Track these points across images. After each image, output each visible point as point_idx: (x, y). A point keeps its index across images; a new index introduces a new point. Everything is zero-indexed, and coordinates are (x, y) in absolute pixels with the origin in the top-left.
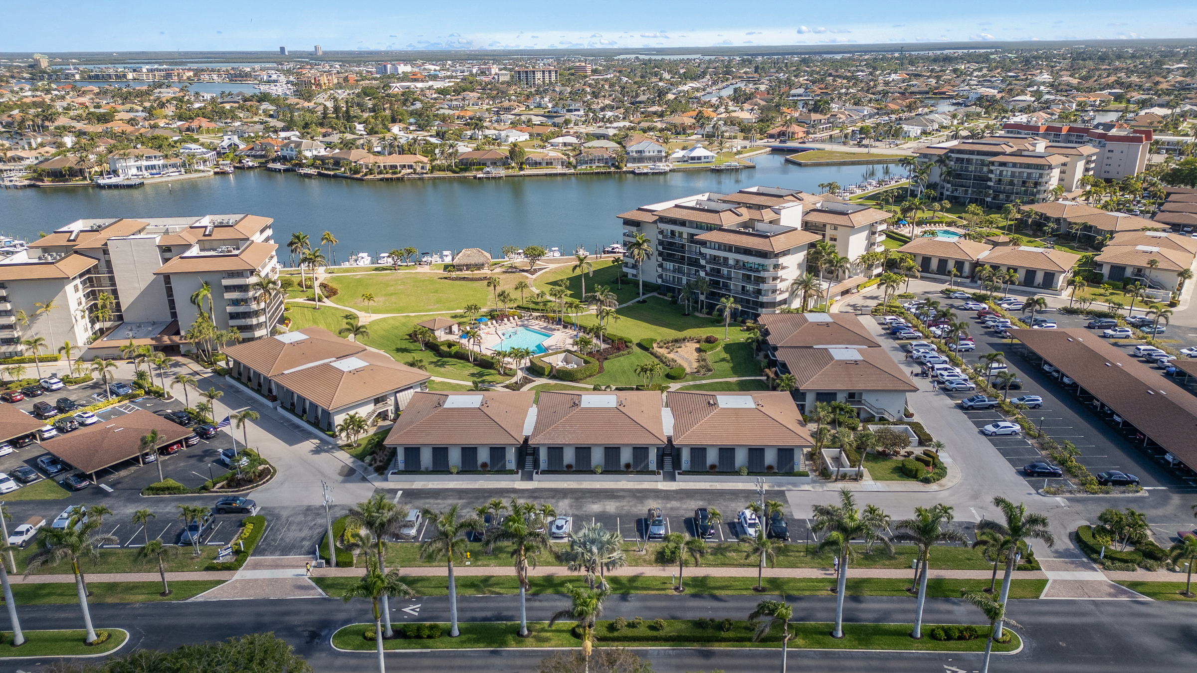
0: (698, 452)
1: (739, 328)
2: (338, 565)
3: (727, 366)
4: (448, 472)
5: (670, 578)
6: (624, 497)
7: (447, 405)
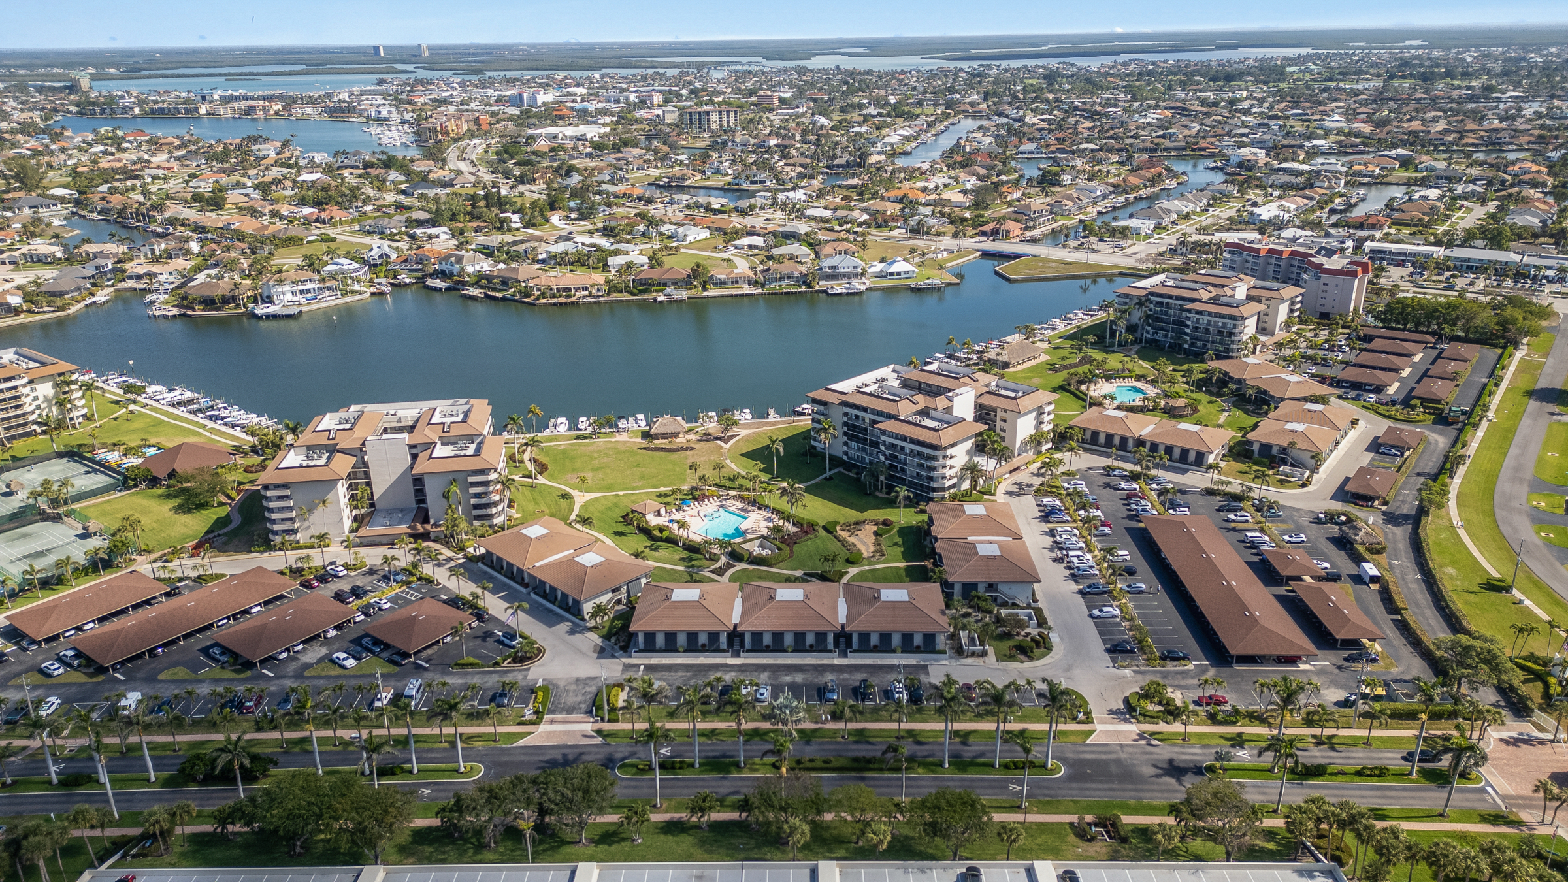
0: (865, 637)
1: (913, 510)
2: (609, 721)
3: (899, 550)
4: (677, 651)
5: (839, 730)
6: (808, 671)
7: (673, 599)
